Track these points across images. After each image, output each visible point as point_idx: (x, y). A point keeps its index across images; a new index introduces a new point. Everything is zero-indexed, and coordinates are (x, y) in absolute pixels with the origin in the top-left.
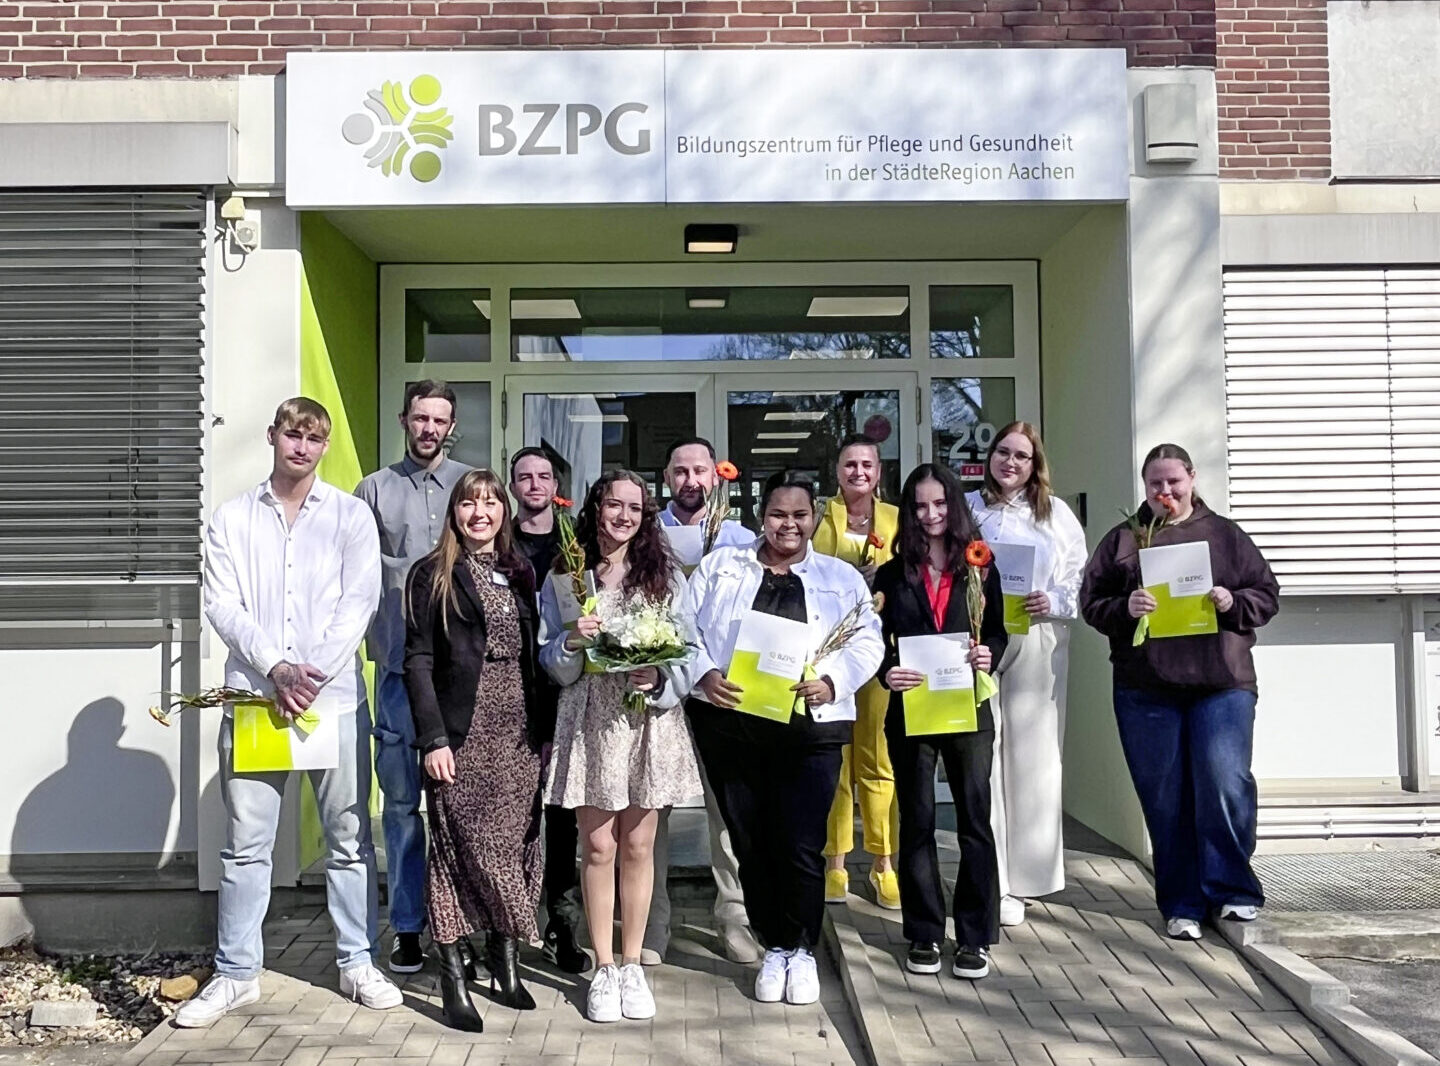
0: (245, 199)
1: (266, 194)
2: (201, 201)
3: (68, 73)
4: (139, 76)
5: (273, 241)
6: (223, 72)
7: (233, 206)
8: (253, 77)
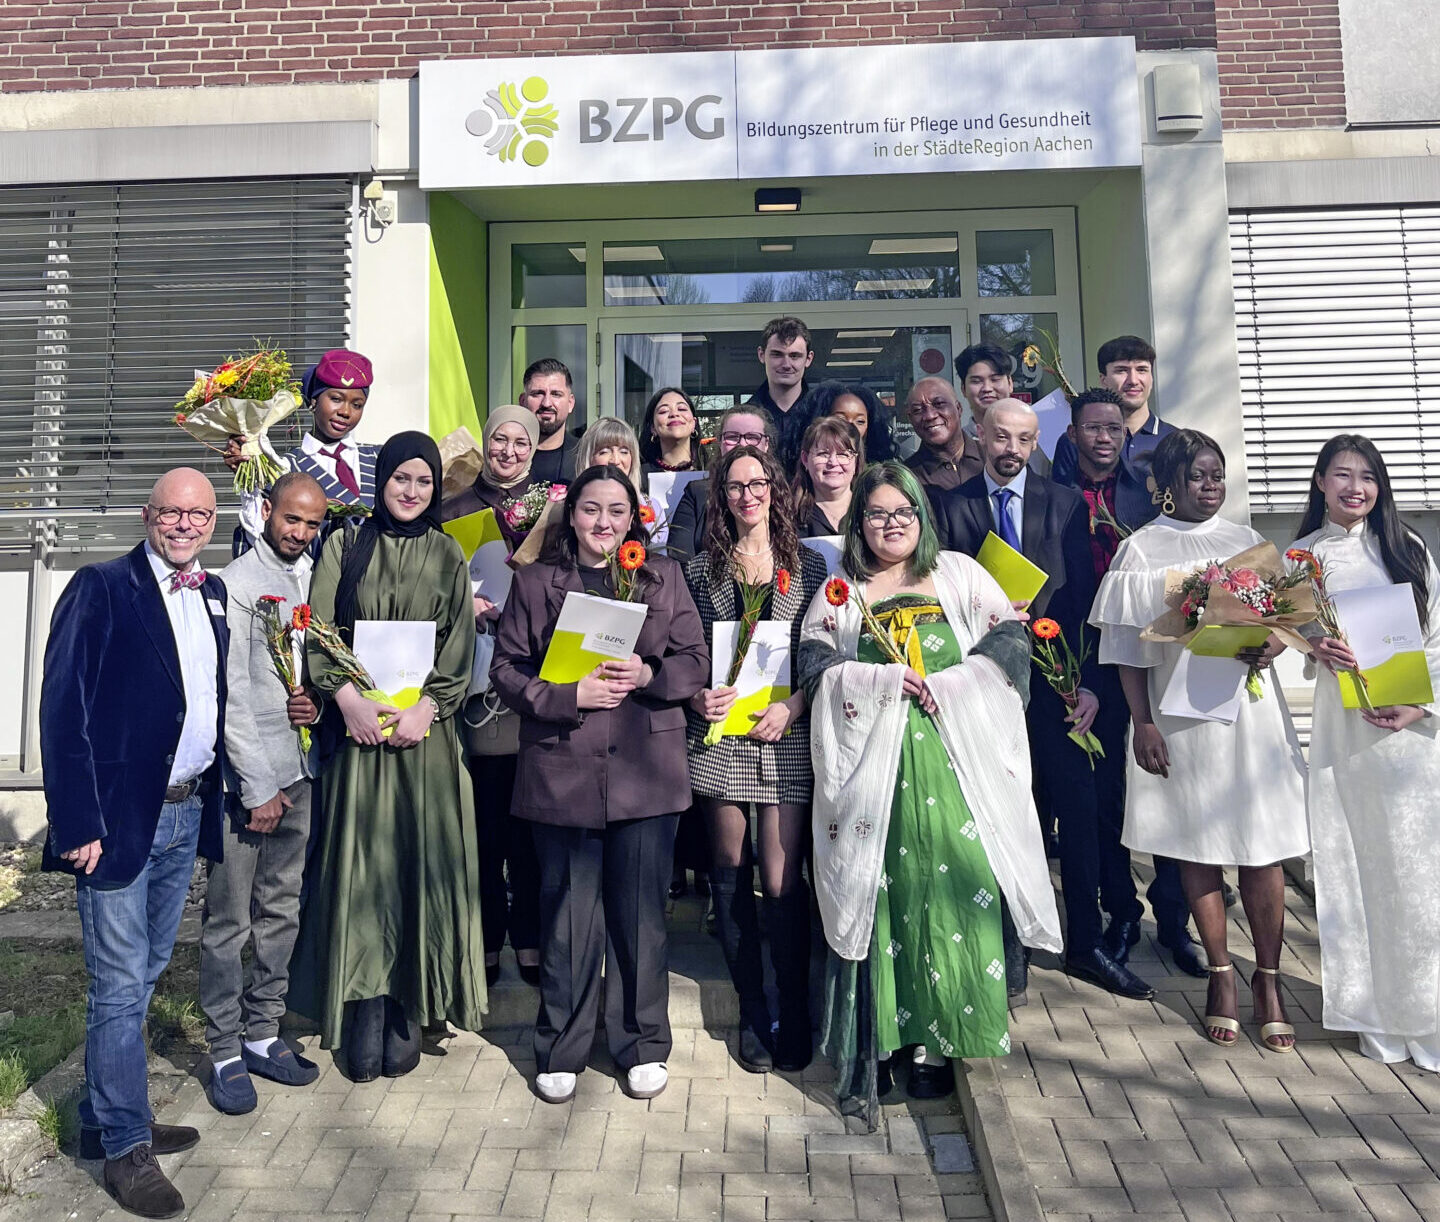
0: (383, 182)
1: (402, 178)
2: (349, 186)
3: (238, 81)
4: (297, 82)
5: (407, 216)
6: (365, 76)
7: (374, 188)
8: (391, 80)
